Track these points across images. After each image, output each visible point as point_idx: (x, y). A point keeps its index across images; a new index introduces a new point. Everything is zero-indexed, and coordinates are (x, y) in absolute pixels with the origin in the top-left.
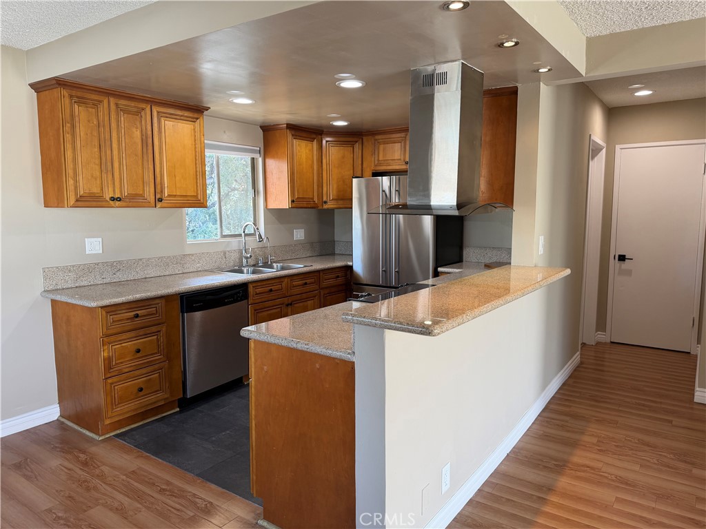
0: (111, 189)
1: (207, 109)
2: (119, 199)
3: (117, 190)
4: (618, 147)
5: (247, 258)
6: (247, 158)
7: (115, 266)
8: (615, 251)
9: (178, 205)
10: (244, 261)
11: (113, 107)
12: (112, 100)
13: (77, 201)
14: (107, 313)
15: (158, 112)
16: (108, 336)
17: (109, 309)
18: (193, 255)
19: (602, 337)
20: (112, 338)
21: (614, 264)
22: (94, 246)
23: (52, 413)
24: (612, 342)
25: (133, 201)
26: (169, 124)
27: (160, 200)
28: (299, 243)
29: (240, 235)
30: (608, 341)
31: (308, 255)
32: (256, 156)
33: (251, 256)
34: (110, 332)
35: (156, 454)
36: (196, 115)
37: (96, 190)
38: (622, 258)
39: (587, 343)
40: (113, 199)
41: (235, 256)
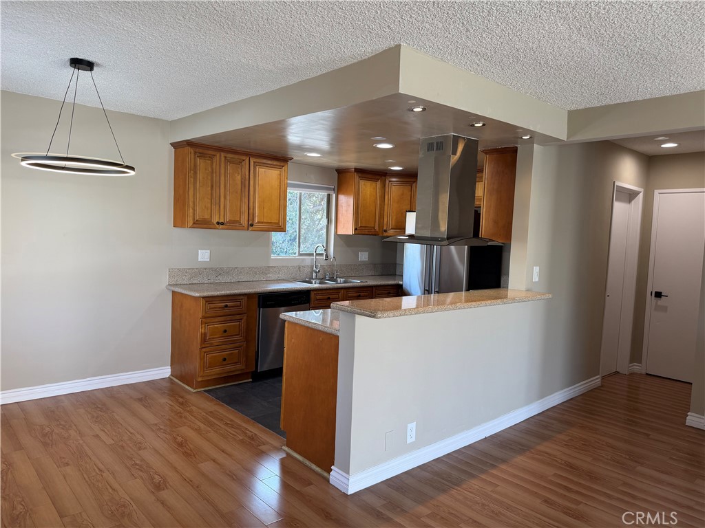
0: (217, 216)
1: (291, 159)
2: (222, 224)
3: (222, 217)
4: (656, 192)
5: (316, 272)
6: (324, 194)
7: (219, 272)
8: (652, 287)
9: (264, 229)
10: (314, 274)
11: (223, 159)
12: (223, 154)
13: (194, 223)
14: (206, 302)
15: (254, 162)
16: (206, 318)
17: (208, 299)
18: (275, 267)
19: (637, 368)
20: (208, 320)
21: (650, 300)
22: (204, 256)
23: (165, 372)
24: (647, 374)
25: (232, 225)
26: (261, 171)
27: (252, 225)
28: (363, 263)
29: (313, 254)
30: (644, 372)
31: (370, 274)
32: (331, 192)
33: (319, 271)
34: (208, 315)
35: (228, 404)
36: (282, 164)
37: (207, 216)
38: (658, 295)
39: (621, 372)
40: (218, 223)
41: (307, 270)
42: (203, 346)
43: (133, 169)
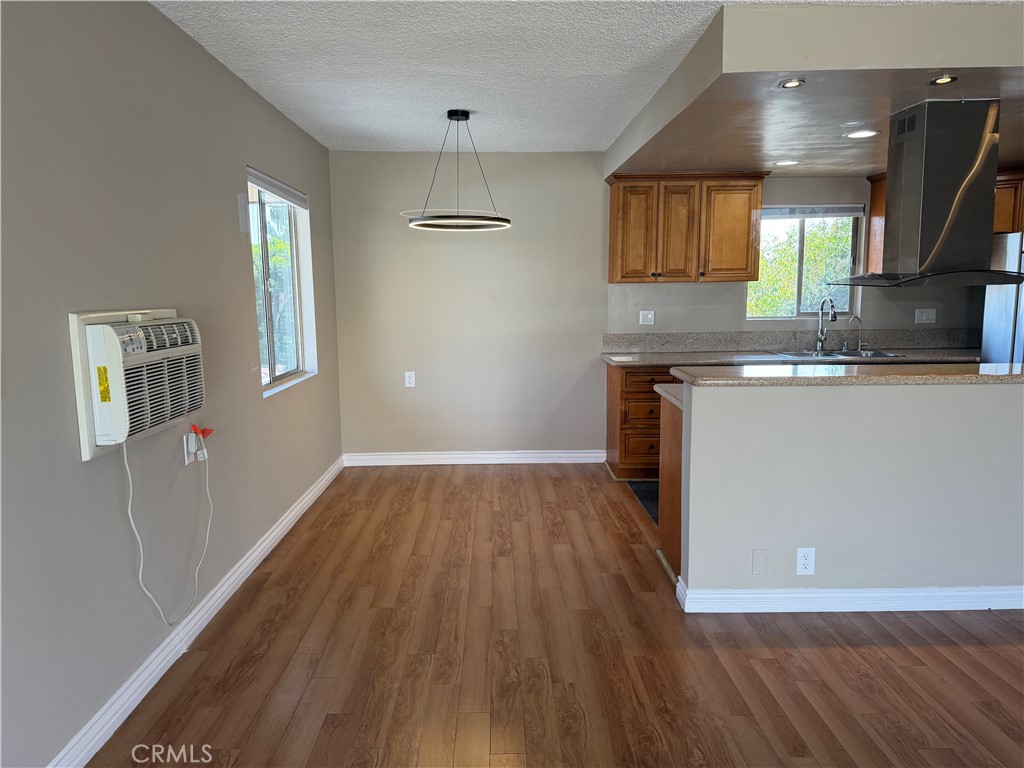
0: (653, 266)
1: (768, 173)
2: (659, 275)
3: (660, 266)
5: (821, 341)
7: (666, 339)
9: (722, 279)
10: (819, 344)
11: (662, 189)
12: (663, 183)
13: (623, 277)
14: (627, 373)
15: (708, 187)
16: (627, 393)
17: (630, 370)
18: (751, 333)
20: (630, 396)
22: (647, 317)
23: (599, 456)
25: (677, 275)
26: (719, 198)
27: (703, 274)
29: (817, 314)
32: (860, 215)
33: (825, 339)
34: (629, 389)
35: (642, 499)
36: (753, 183)
37: (640, 267)
40: (653, 275)
41: (811, 337)
42: (624, 427)
43: (508, 221)
